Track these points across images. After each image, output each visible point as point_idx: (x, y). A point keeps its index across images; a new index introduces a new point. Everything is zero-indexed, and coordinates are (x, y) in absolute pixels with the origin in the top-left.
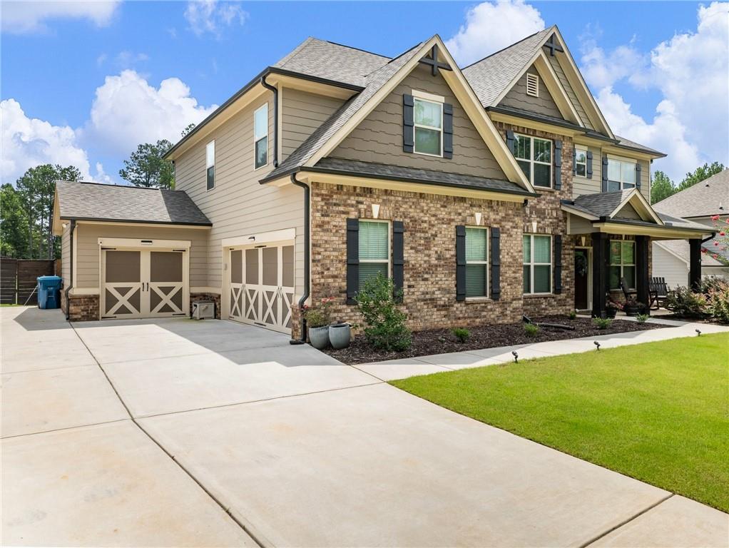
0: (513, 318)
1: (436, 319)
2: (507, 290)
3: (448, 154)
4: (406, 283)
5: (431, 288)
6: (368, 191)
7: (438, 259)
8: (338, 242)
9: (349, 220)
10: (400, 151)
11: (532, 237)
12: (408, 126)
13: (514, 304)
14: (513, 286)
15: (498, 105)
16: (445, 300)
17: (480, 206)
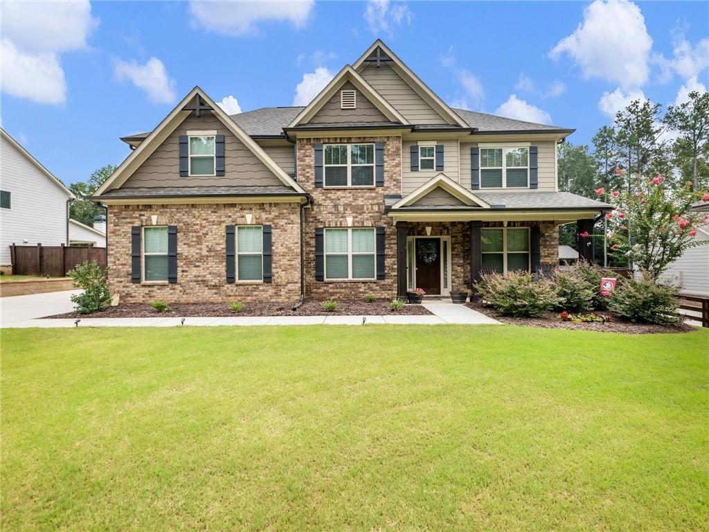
0: (289, 298)
1: (207, 295)
2: (279, 274)
3: (221, 173)
4: (179, 269)
5: (202, 273)
6: (149, 207)
7: (210, 251)
8: (127, 242)
9: (133, 228)
10: (178, 176)
11: (350, 231)
12: (183, 158)
13: (290, 286)
14: (288, 272)
15: (299, 125)
16: (216, 281)
17: (251, 209)
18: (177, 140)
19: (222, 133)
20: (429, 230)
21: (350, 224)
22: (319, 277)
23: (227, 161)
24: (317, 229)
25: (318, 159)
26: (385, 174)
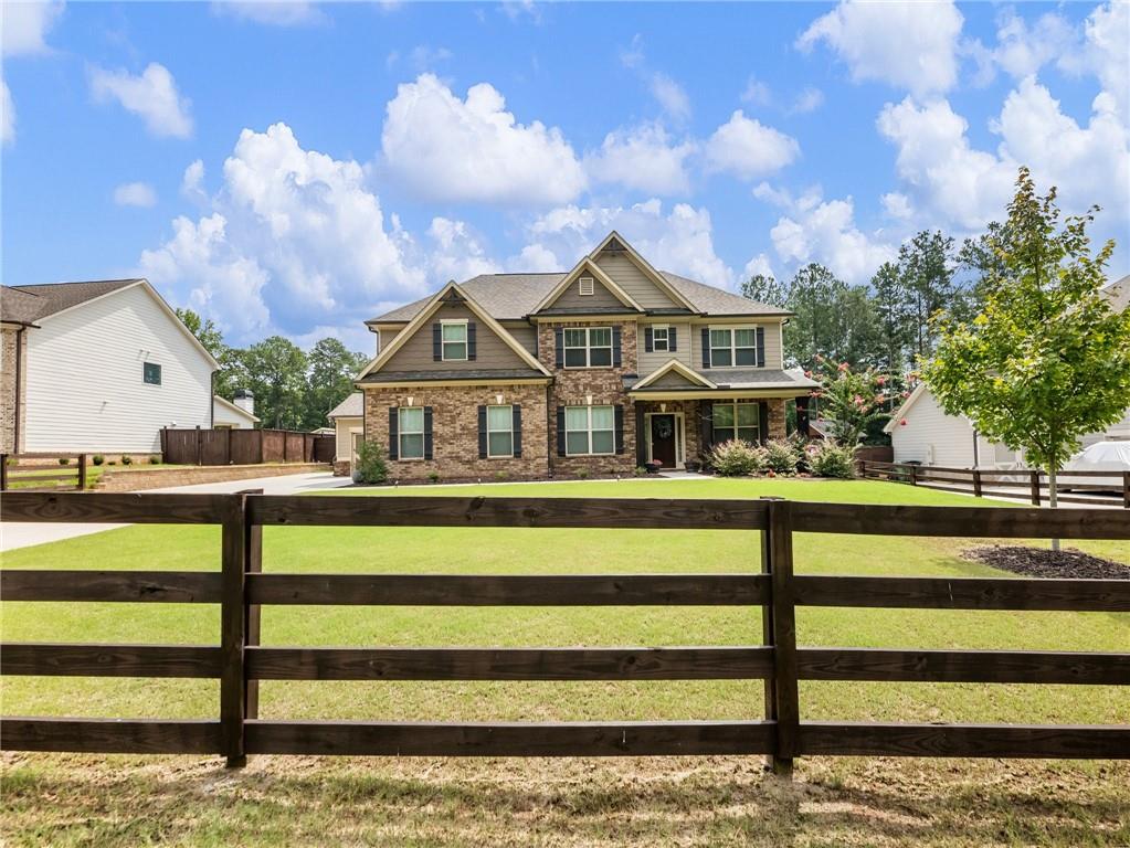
0: (537, 471)
1: (461, 469)
2: (528, 450)
4: (434, 447)
5: (456, 450)
6: (406, 389)
7: (463, 429)
8: (384, 423)
9: (390, 409)
10: (432, 360)
11: (591, 409)
12: (437, 344)
13: (538, 461)
14: (537, 447)
15: (541, 310)
16: (469, 457)
17: (501, 390)
18: (431, 328)
19: (472, 321)
20: (663, 407)
21: (590, 403)
22: (561, 453)
23: (478, 347)
24: (559, 408)
25: (559, 342)
26: (622, 355)
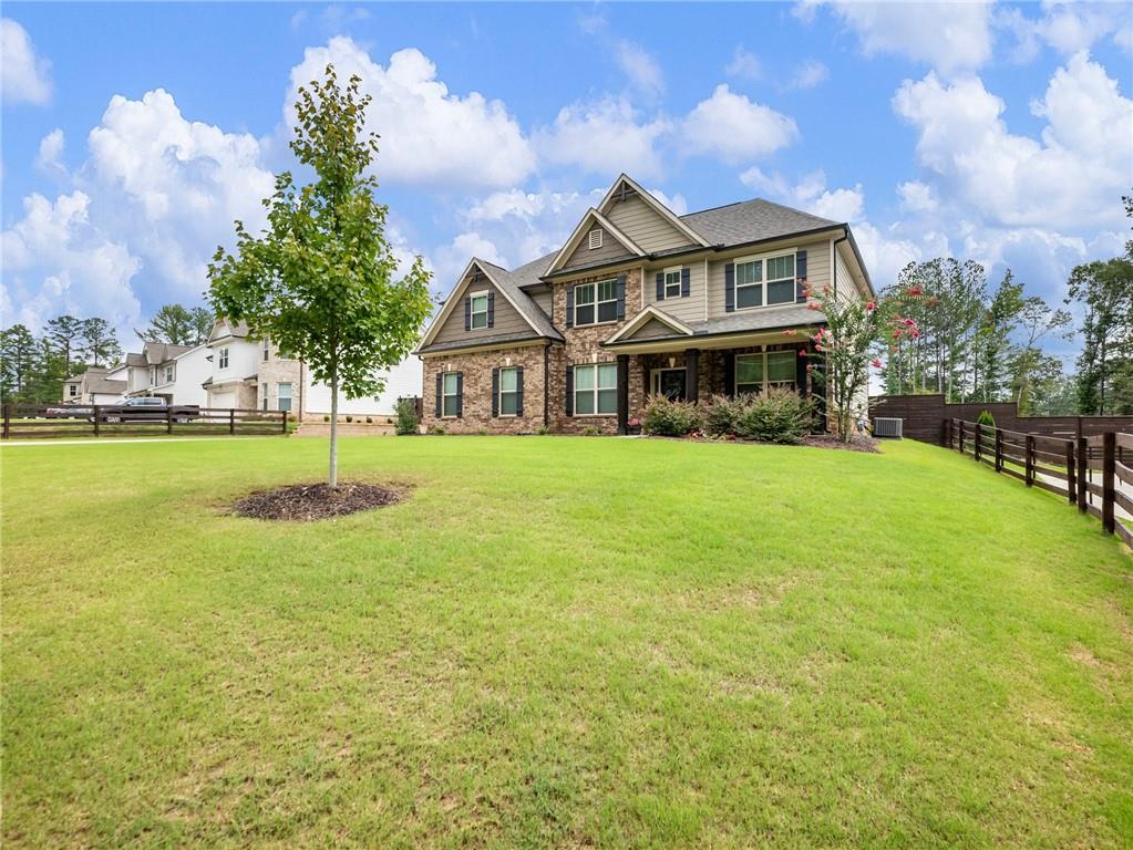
2: (528, 409)
3: (491, 325)
4: (463, 406)
5: (477, 409)
7: (482, 390)
11: (596, 367)
13: (536, 419)
14: (535, 406)
15: (553, 271)
16: (485, 416)
17: (509, 353)
20: (672, 361)
21: (595, 361)
22: (569, 413)
23: (496, 314)
24: (568, 367)
26: (627, 308)
